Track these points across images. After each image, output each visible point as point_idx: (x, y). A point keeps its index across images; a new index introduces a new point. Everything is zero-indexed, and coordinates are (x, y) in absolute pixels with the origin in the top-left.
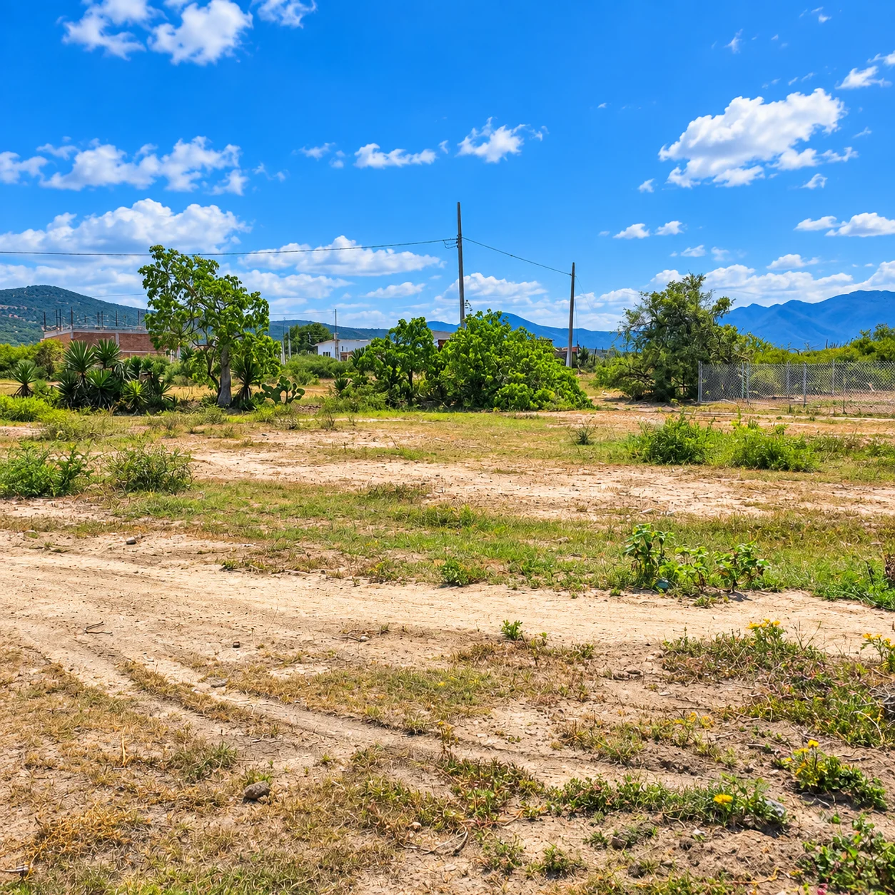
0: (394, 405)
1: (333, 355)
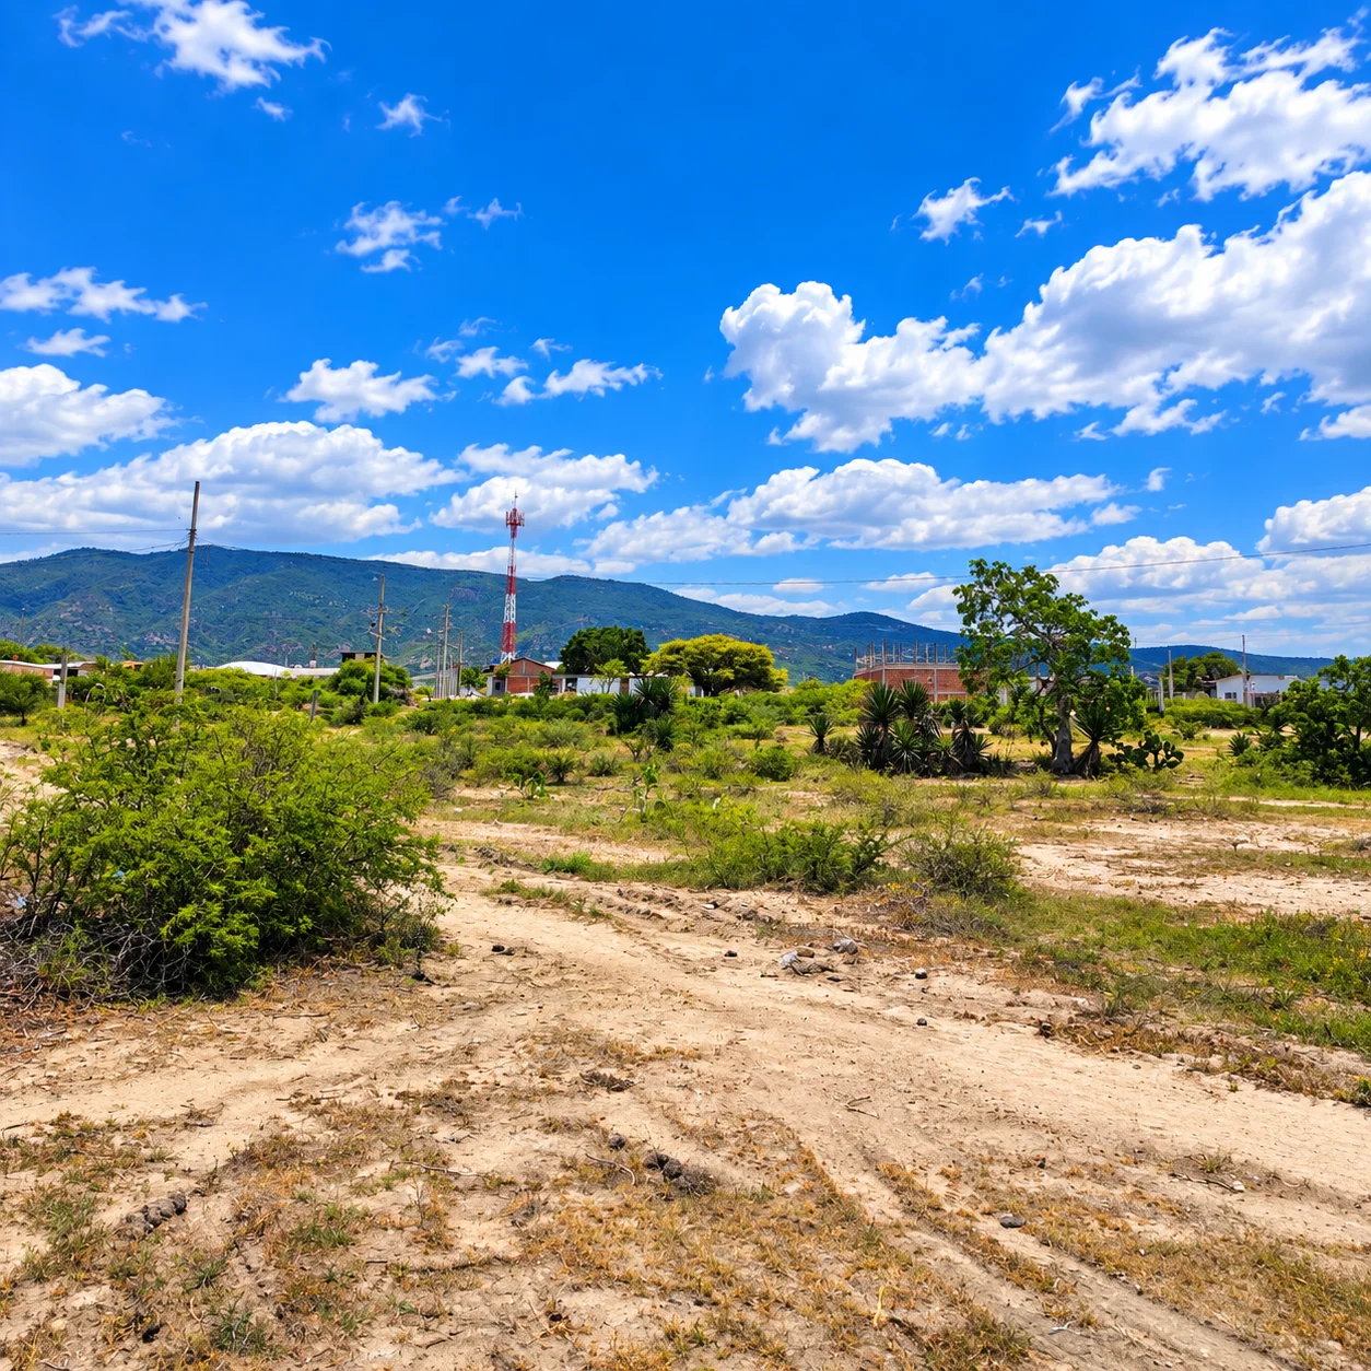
0: (1328, 781)
1: (1240, 700)
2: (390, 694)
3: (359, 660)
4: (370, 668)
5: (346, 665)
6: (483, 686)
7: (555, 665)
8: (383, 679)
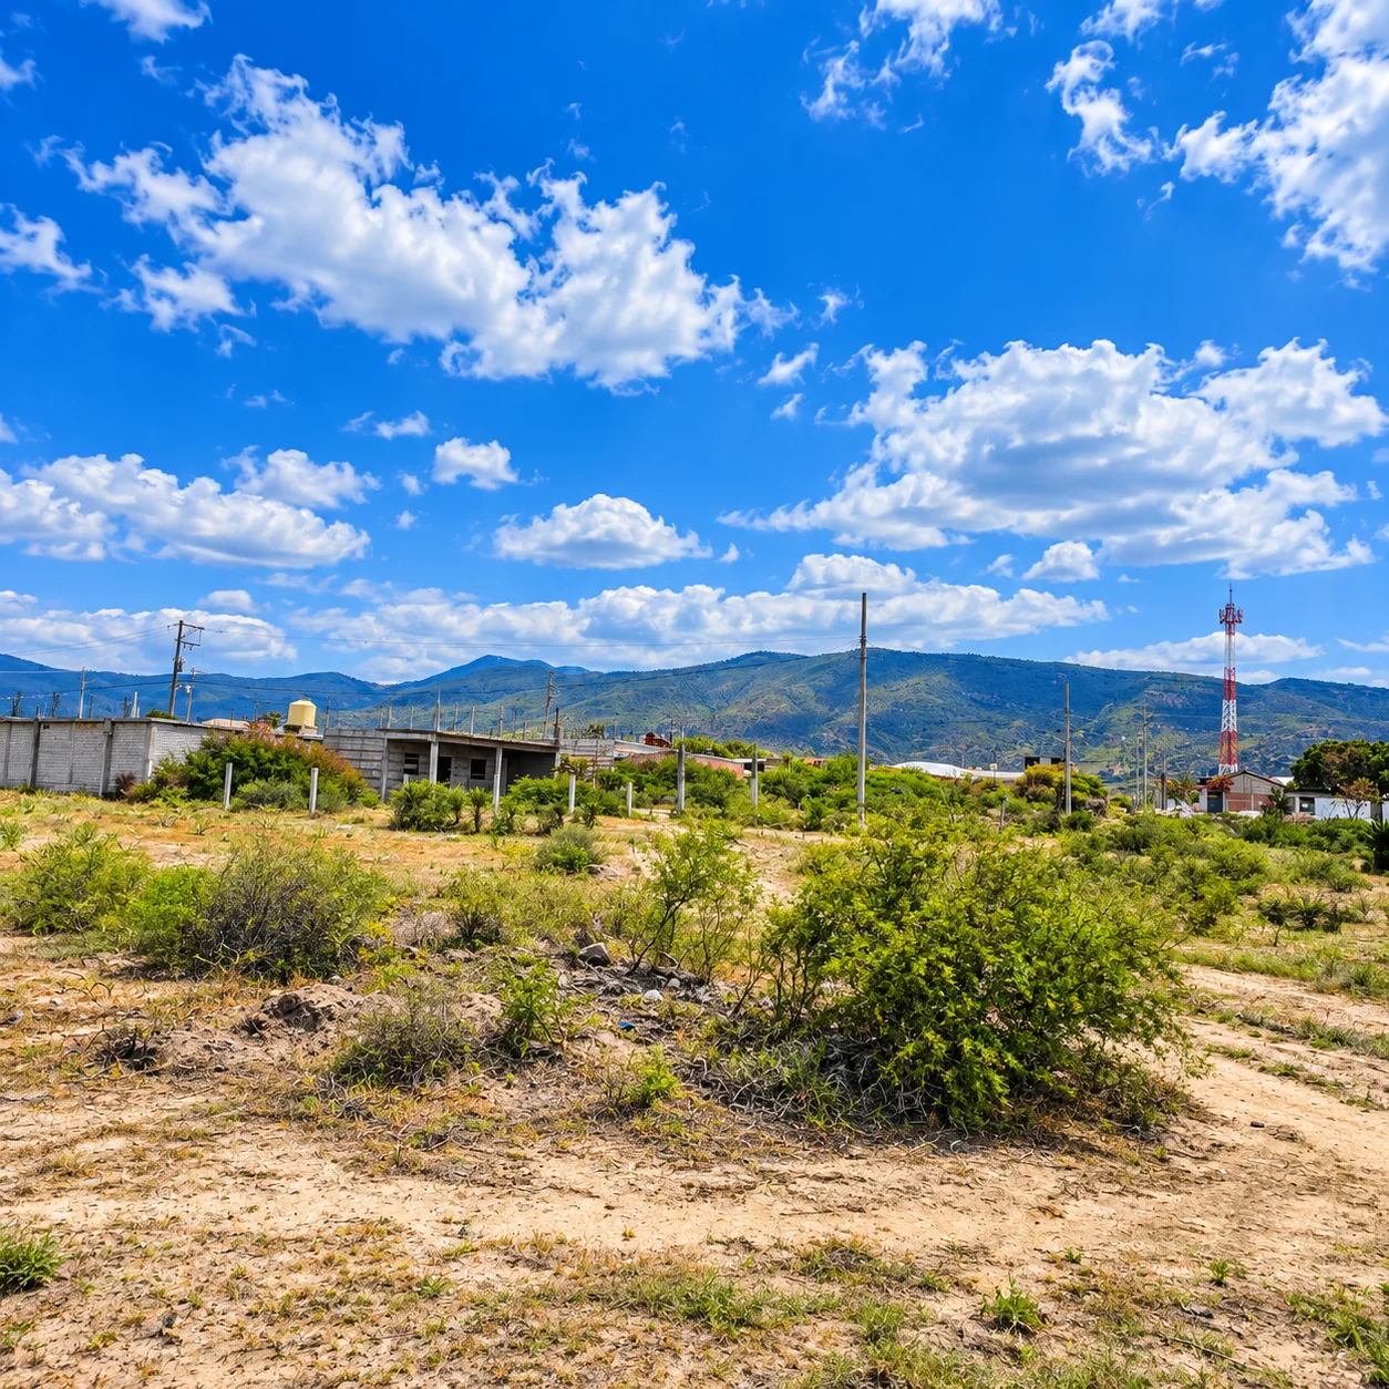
2: (1083, 803)
3: (1045, 766)
4: (1057, 776)
5: (1031, 770)
6: (1196, 800)
7: (1285, 781)
8: (1074, 788)
